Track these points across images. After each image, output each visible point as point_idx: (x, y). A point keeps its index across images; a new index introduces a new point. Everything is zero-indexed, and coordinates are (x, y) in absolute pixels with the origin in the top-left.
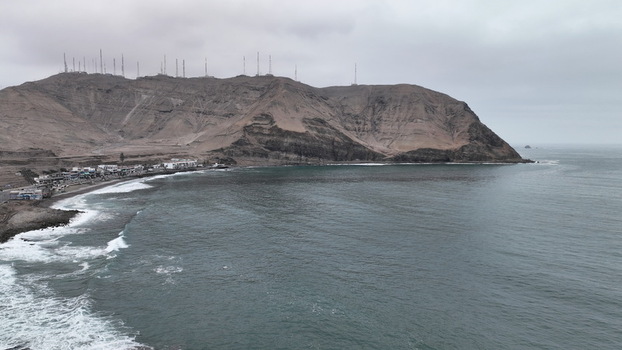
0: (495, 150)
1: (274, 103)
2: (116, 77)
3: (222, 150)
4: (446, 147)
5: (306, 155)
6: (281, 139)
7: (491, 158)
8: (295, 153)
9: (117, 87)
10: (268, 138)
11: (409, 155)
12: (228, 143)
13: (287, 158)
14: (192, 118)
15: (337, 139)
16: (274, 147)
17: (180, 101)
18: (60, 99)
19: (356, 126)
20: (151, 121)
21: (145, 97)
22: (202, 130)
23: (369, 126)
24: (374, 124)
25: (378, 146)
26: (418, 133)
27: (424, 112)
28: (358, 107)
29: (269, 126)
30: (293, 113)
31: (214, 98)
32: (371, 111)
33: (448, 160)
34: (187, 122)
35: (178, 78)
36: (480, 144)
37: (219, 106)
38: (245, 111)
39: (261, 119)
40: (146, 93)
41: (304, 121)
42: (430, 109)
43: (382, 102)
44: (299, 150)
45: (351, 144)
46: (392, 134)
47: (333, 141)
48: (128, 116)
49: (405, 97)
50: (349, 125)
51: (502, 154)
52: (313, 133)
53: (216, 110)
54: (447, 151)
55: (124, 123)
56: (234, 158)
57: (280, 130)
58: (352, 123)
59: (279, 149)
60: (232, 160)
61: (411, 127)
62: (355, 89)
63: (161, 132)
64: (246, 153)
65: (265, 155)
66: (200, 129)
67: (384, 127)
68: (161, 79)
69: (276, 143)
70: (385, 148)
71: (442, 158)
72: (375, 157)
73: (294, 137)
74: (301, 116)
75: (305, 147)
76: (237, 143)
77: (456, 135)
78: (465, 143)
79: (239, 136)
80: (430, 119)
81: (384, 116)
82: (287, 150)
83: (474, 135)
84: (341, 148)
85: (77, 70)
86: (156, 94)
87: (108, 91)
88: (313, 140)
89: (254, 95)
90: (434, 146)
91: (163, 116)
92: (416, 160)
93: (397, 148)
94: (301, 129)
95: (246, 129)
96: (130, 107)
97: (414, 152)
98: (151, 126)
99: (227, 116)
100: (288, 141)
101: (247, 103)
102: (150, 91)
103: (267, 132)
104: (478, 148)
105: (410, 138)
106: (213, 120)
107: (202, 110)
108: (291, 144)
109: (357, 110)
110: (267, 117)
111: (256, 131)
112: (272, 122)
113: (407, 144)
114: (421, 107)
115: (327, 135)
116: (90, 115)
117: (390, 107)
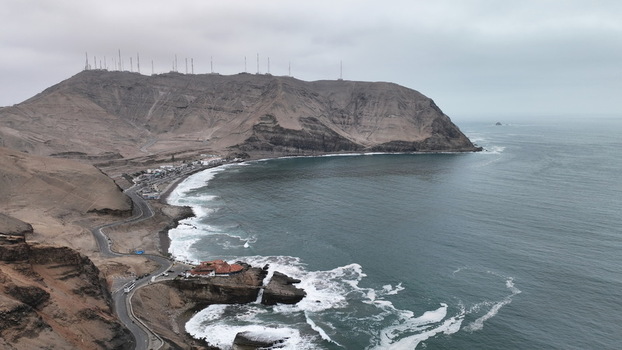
0: (453, 141)
1: (276, 105)
2: (133, 73)
3: (237, 146)
4: (413, 139)
5: (302, 148)
6: (282, 136)
7: (448, 147)
8: (294, 146)
9: (137, 84)
10: (272, 135)
11: (383, 146)
12: (241, 140)
13: (288, 151)
14: (205, 113)
15: (326, 134)
16: (277, 142)
17: (193, 98)
18: (91, 96)
19: (342, 120)
20: (172, 117)
21: (162, 93)
22: (215, 125)
23: (352, 120)
24: (357, 118)
25: (359, 138)
26: (391, 128)
27: (397, 109)
28: (343, 102)
29: (273, 125)
30: (291, 113)
31: (222, 95)
32: (354, 106)
33: (415, 150)
34: (202, 117)
35: (188, 75)
36: (440, 136)
37: (227, 102)
38: (251, 109)
39: (266, 119)
40: (162, 90)
41: (300, 120)
42: (402, 105)
43: (363, 98)
44: (297, 144)
45: (337, 138)
46: (371, 127)
47: (323, 136)
48: (150, 111)
49: (382, 94)
50: (336, 119)
51: (458, 144)
52: (308, 130)
53: (225, 107)
54: (414, 143)
55: (148, 118)
56: (249, 153)
57: (282, 129)
58: (338, 117)
59: (281, 144)
60: (247, 155)
61: (386, 122)
62: (340, 84)
63: (181, 126)
64: (256, 148)
65: (270, 149)
66: (213, 124)
67: (364, 121)
68: (173, 76)
69: (279, 139)
70: (364, 140)
71: (409, 149)
72: (356, 148)
73: (293, 134)
74: (297, 115)
75: (302, 141)
76: (249, 140)
77: (422, 129)
78: (429, 135)
79: (250, 134)
80: (402, 114)
81: (365, 110)
82: (287, 145)
83: (437, 129)
84: (330, 141)
85: (98, 68)
86: (171, 91)
87: (130, 89)
88: (308, 135)
89: (256, 93)
90: (404, 138)
91: (181, 112)
92: (389, 150)
93: (375, 141)
94: (298, 127)
95: (255, 128)
96: (151, 103)
97: (388, 144)
98: (172, 121)
99: (235, 112)
100: (288, 137)
101: (251, 100)
102: (166, 88)
103: (271, 130)
104: (439, 140)
105: (384, 132)
106: (224, 116)
107: (213, 106)
108: (291, 140)
109: (342, 105)
110: (271, 117)
111: (263, 129)
112: (275, 121)
113: (382, 137)
114: (395, 104)
115: (319, 131)
116: (118, 111)
117: (369, 103)
